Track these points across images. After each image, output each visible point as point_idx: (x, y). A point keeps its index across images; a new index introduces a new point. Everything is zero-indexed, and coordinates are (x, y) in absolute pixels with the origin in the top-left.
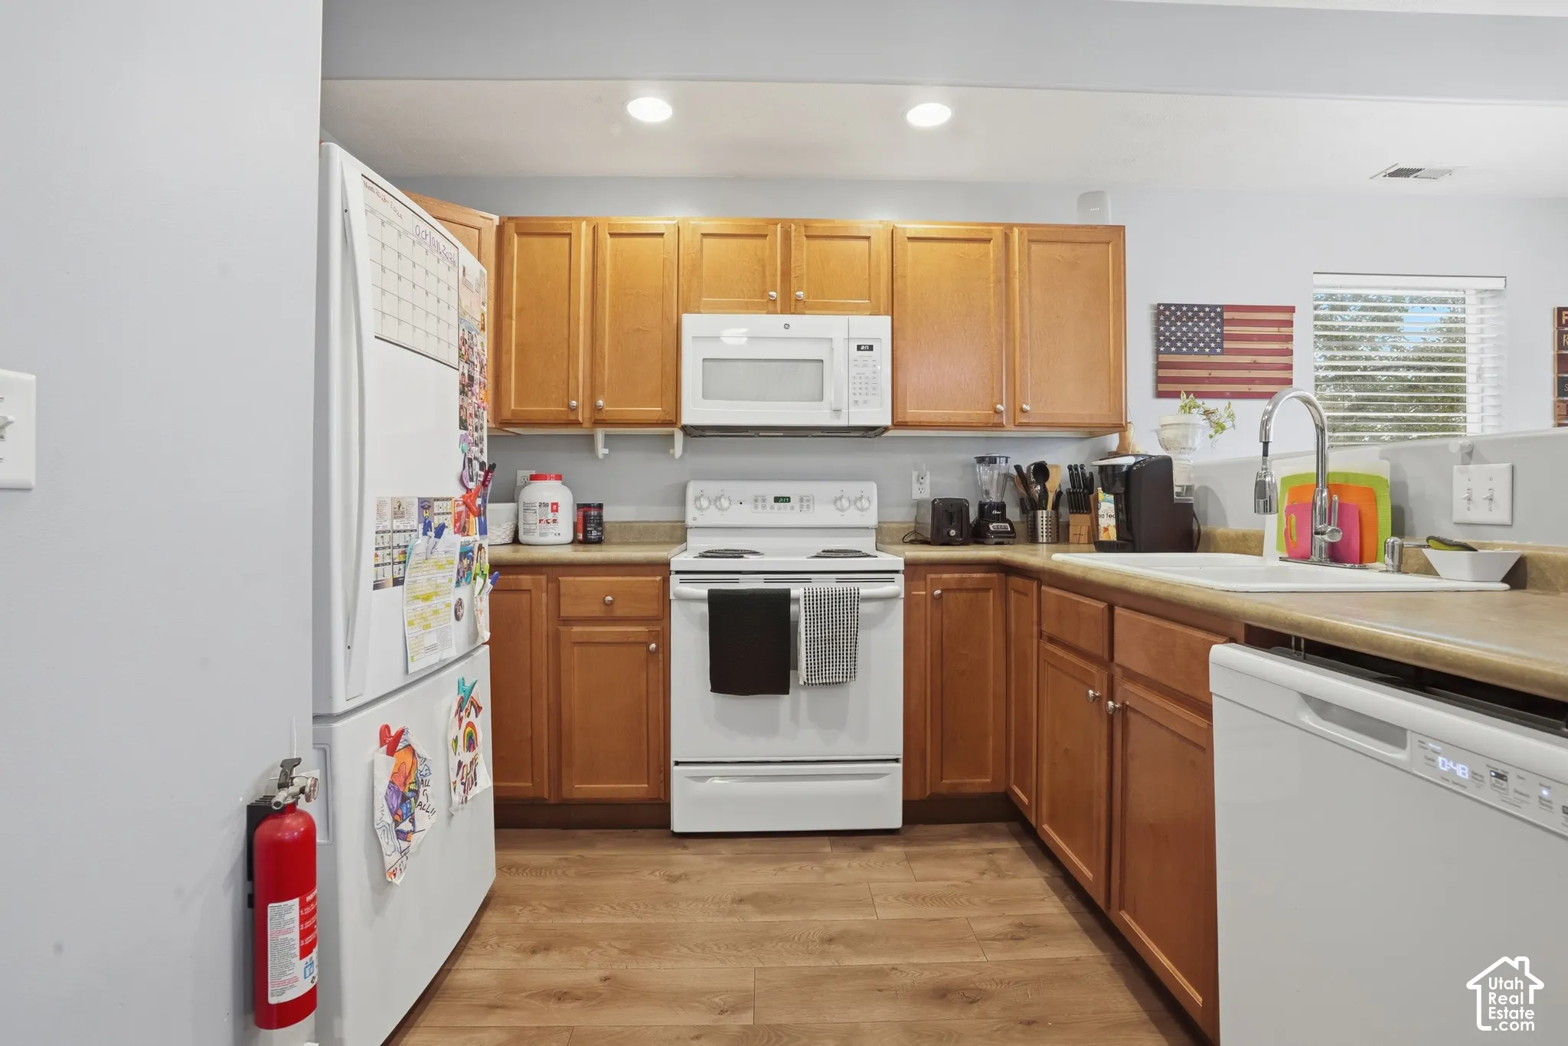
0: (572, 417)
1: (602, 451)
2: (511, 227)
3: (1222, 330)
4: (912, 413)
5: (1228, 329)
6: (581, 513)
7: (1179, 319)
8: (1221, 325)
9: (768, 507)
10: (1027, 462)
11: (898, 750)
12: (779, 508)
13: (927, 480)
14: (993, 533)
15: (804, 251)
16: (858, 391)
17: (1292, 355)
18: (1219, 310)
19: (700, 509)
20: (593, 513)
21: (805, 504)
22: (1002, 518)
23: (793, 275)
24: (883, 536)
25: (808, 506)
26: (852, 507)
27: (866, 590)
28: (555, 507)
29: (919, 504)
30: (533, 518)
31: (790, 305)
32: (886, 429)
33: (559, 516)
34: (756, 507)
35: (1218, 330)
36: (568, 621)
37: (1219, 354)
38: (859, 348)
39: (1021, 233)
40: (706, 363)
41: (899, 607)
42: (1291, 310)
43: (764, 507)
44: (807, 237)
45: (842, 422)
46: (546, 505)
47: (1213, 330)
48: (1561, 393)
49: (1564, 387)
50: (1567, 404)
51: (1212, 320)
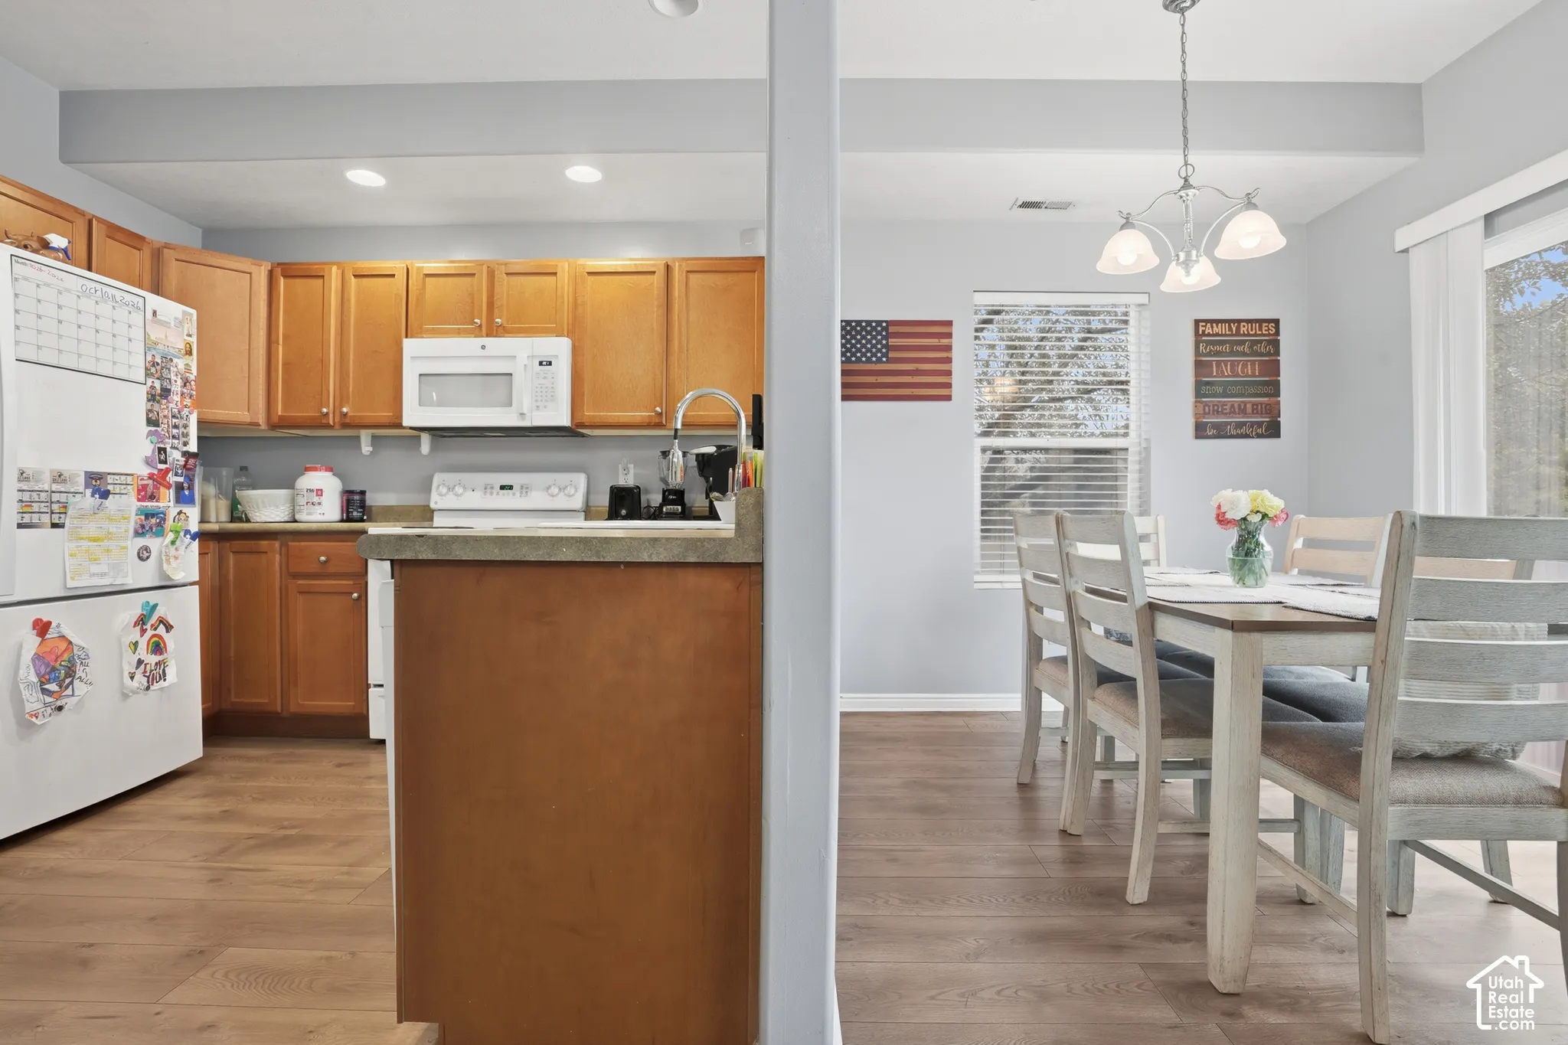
0: (324, 421)
1: (366, 448)
2: (278, 271)
3: (887, 343)
4: (589, 413)
5: (893, 341)
6: (345, 498)
8: (886, 338)
9: (495, 493)
12: (504, 495)
13: (632, 471)
15: (505, 286)
16: (539, 398)
17: (951, 362)
18: (884, 324)
19: (441, 495)
20: (357, 497)
21: (524, 491)
23: (496, 306)
24: (589, 515)
25: (526, 493)
26: (562, 493)
28: (320, 492)
30: (301, 501)
31: (493, 331)
33: (324, 499)
34: (485, 493)
35: (884, 342)
36: (296, 576)
37: (884, 362)
38: (541, 363)
39: (680, 266)
40: (423, 377)
42: (949, 323)
43: (492, 494)
44: (507, 274)
45: (528, 423)
46: (311, 491)
47: (879, 342)
48: (1198, 394)
49: (1201, 389)
50: (1206, 404)
51: (878, 333)
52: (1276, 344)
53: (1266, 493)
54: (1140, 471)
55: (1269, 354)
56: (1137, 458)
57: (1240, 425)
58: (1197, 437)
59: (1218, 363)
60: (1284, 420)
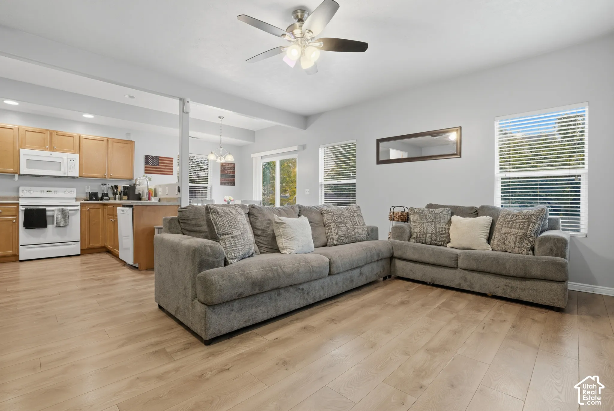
4: (84, 174)
5: (160, 161)
7: (149, 158)
9: (45, 193)
10: (113, 185)
11: (79, 239)
12: (48, 193)
13: (90, 188)
14: (104, 199)
15: (56, 138)
16: (70, 169)
17: (173, 167)
18: (158, 157)
19: (24, 193)
21: (55, 192)
22: (107, 196)
23: (53, 143)
24: (77, 199)
25: (57, 193)
26: (69, 193)
27: (70, 208)
29: (87, 193)
31: (52, 149)
32: (78, 177)
34: (41, 193)
37: (158, 166)
38: (70, 160)
39: (111, 140)
40: (28, 160)
41: (79, 212)
42: (173, 158)
43: (43, 193)
44: (57, 135)
45: (66, 175)
47: (157, 161)
48: (221, 177)
49: (222, 176)
50: (223, 179)
51: (157, 159)
52: (234, 168)
53: (231, 197)
54: (210, 191)
55: (233, 170)
56: (210, 188)
57: (228, 183)
58: (221, 185)
59: (225, 171)
60: (236, 182)
